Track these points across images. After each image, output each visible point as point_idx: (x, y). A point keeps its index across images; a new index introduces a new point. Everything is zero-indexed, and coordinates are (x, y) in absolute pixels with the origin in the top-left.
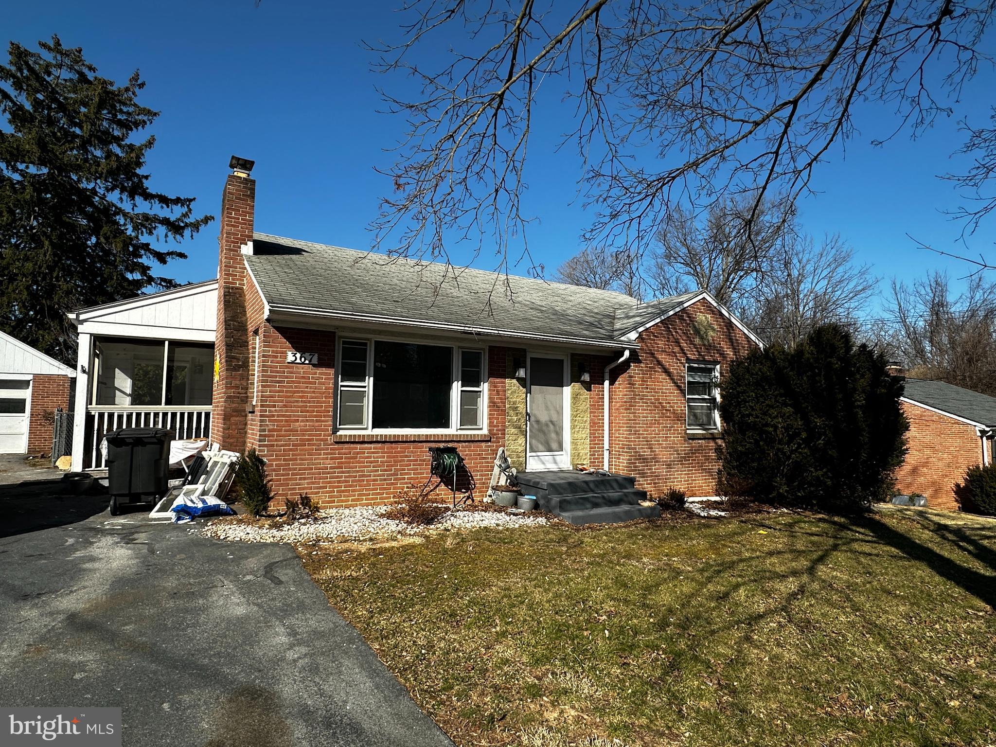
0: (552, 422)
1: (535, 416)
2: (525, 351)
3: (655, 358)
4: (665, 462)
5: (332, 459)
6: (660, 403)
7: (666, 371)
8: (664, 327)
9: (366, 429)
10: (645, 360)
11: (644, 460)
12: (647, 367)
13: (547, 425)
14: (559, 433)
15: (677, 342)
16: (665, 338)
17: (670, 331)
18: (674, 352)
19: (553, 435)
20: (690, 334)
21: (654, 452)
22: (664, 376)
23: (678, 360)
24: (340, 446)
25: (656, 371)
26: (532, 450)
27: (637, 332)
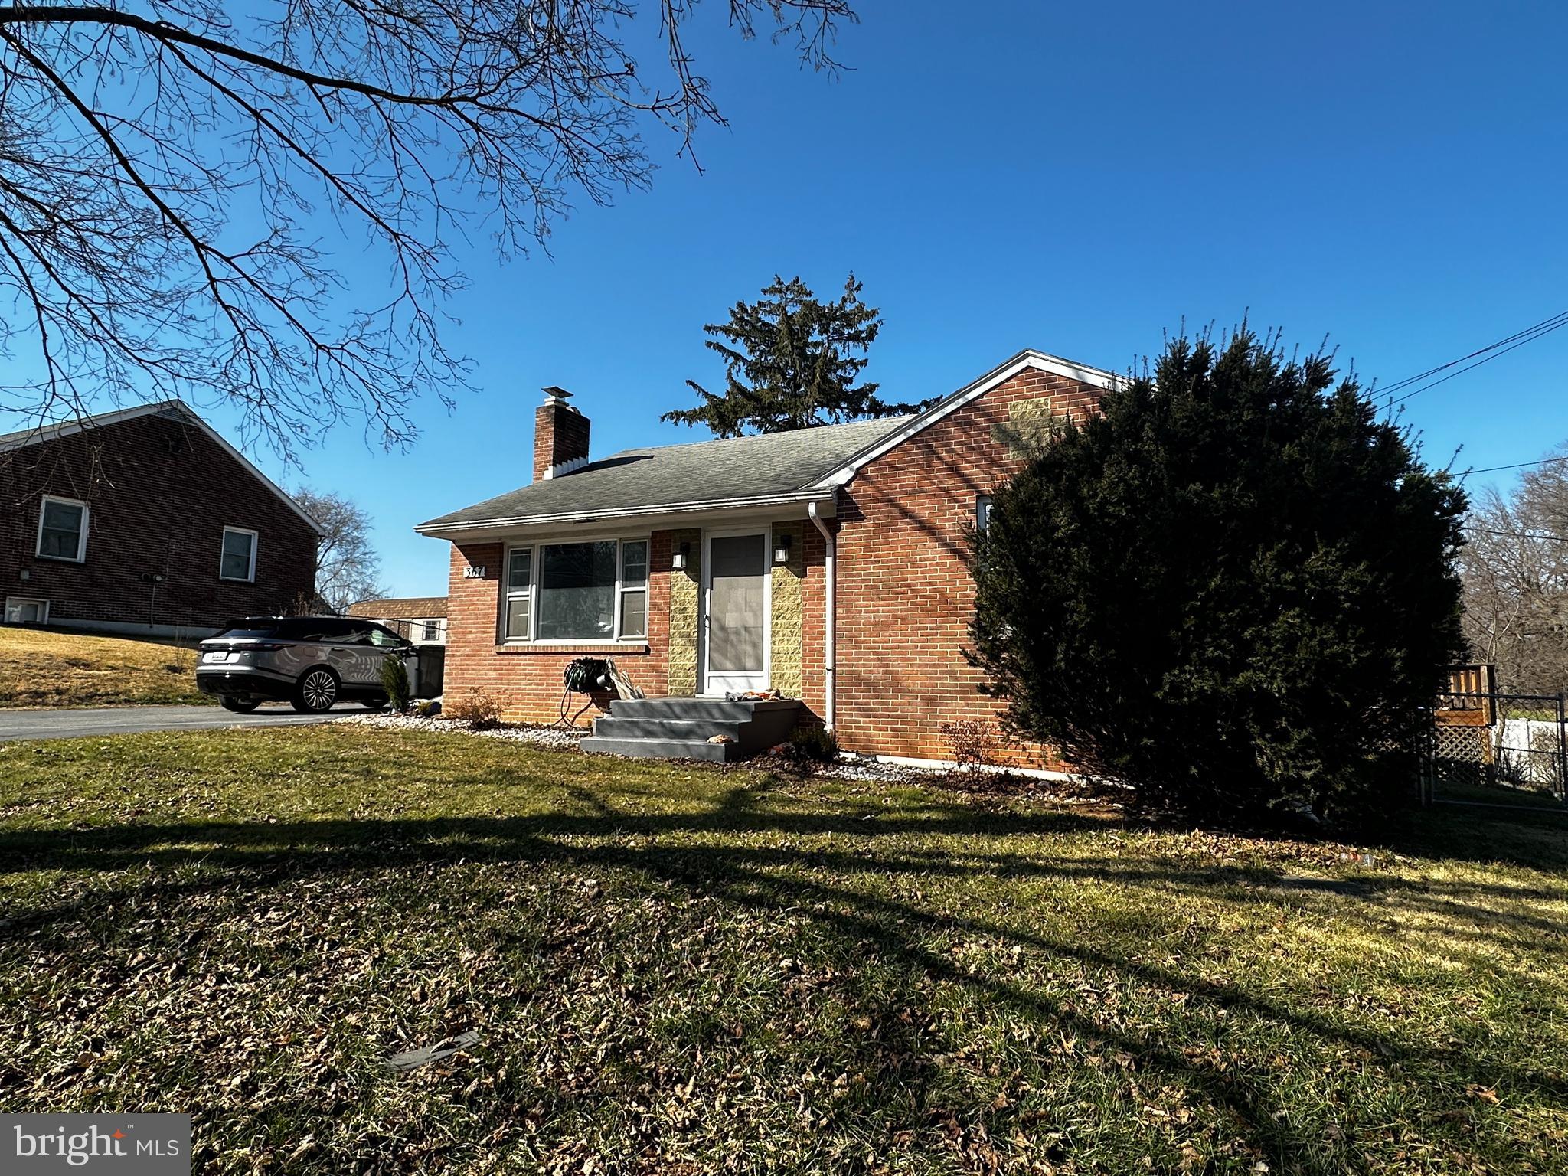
0: (746, 629)
1: (718, 620)
2: (699, 530)
3: (896, 506)
4: (919, 692)
5: (495, 670)
6: (909, 586)
7: (924, 526)
8: (919, 448)
9: (529, 640)
10: (873, 513)
11: (871, 686)
12: (878, 525)
13: (737, 633)
14: (757, 646)
15: (954, 470)
16: (920, 466)
17: (934, 452)
18: (943, 490)
19: (749, 649)
20: (991, 446)
21: (891, 672)
22: (918, 535)
23: (957, 501)
24: (502, 657)
25: (900, 530)
26: (714, 667)
27: (851, 469)
